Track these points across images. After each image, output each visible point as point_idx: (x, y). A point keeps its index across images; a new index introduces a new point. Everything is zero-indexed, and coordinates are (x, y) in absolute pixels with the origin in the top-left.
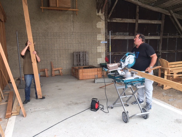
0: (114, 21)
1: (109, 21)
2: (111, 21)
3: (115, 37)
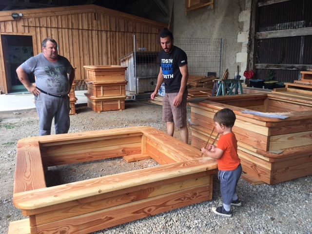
0: (270, 3)
1: (260, 5)
2: (265, 4)
3: (270, 33)
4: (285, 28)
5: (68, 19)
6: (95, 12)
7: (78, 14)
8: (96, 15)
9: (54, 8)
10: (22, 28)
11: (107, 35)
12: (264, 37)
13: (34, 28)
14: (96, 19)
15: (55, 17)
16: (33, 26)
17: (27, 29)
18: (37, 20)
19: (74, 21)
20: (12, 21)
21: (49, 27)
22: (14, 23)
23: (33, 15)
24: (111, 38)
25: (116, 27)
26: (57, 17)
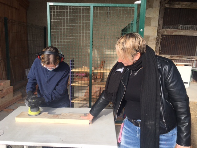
0: (177, 6)
2: (172, 7)
3: (175, 31)
4: (186, 29)
12: (169, 34)
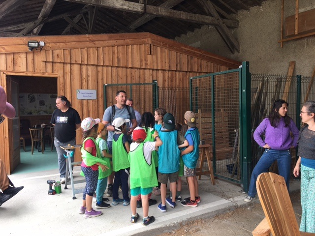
5: (113, 53)
6: (150, 43)
7: (127, 45)
8: (152, 48)
9: (94, 35)
10: (43, 64)
11: (164, 77)
13: (62, 65)
14: (152, 53)
15: (95, 49)
16: (60, 63)
17: (49, 66)
18: (67, 52)
19: (121, 55)
20: (26, 53)
21: (84, 65)
22: (30, 57)
23: (61, 45)
24: (170, 80)
25: (177, 65)
26: (97, 48)
